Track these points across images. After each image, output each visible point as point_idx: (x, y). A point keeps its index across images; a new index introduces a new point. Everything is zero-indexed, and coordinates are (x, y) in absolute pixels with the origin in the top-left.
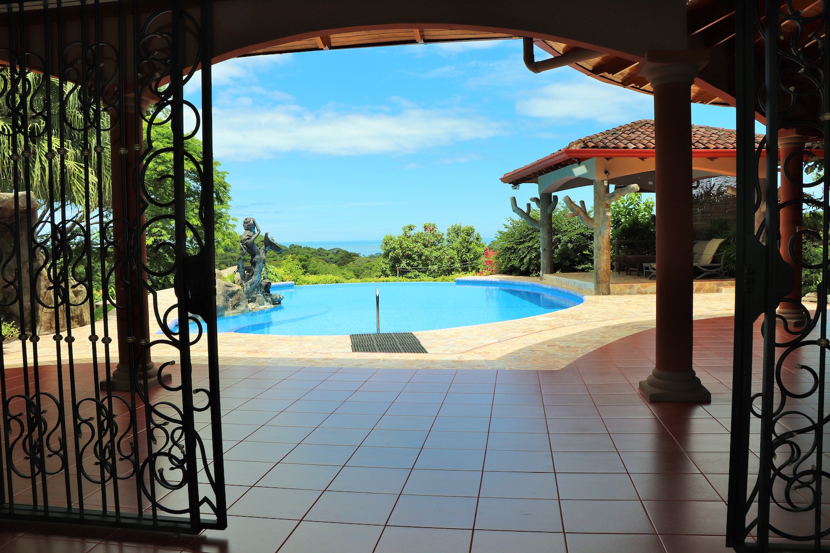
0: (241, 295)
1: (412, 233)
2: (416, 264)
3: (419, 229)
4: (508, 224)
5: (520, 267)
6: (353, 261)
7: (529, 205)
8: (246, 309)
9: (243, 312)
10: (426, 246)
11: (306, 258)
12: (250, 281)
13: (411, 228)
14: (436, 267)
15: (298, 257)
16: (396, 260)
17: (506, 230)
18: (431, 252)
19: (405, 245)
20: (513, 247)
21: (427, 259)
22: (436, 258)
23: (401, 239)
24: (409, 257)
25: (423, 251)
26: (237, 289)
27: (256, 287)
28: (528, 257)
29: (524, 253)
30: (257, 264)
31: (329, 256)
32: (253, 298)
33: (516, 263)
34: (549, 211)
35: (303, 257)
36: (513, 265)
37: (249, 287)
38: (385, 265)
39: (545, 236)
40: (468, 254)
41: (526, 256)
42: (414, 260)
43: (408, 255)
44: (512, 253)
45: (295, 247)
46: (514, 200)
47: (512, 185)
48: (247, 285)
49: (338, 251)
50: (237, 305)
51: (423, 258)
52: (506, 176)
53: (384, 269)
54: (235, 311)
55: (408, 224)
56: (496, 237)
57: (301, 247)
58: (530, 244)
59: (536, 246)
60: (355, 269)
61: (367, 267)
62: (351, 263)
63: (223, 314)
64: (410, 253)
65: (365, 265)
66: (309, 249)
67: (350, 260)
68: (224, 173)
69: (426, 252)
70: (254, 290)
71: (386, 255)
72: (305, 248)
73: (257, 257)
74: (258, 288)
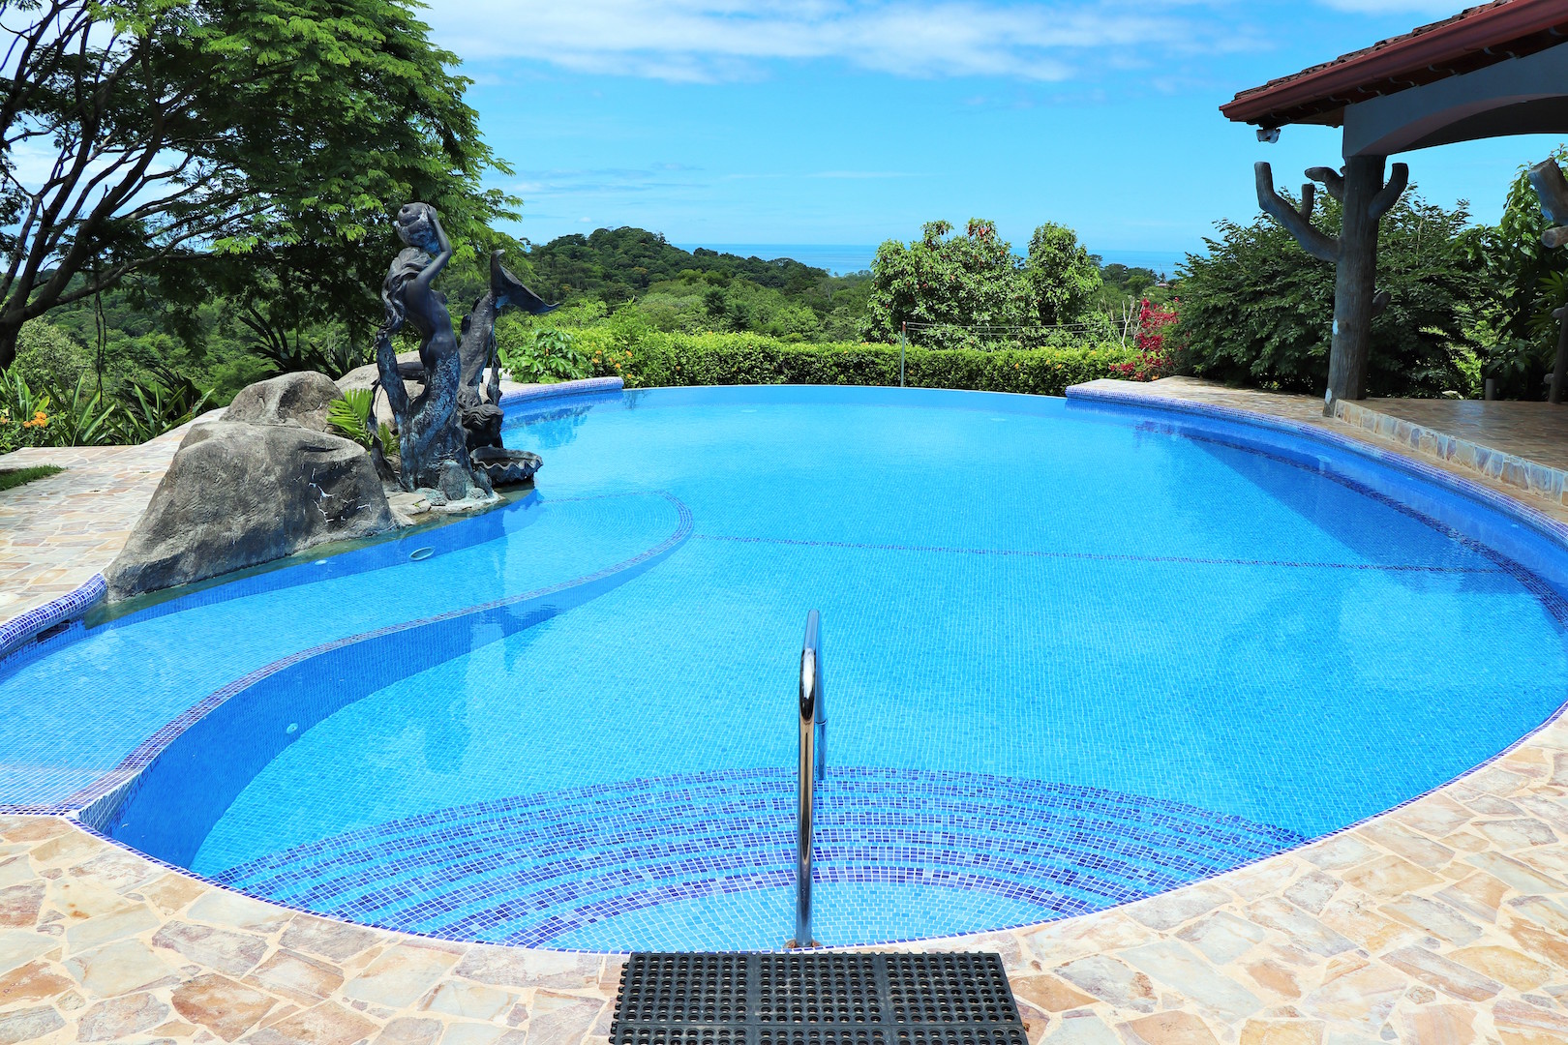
0: (362, 476)
1: (942, 239)
2: (944, 308)
3: (958, 231)
4: (1218, 238)
5: (1249, 364)
6: (815, 284)
7: (1309, 190)
8: (382, 524)
9: (370, 535)
10: (968, 267)
11: (722, 277)
12: (417, 417)
13: (940, 228)
14: (986, 316)
15: (705, 275)
16: (905, 299)
17: (1206, 254)
18: (980, 283)
19: (926, 268)
20: (1231, 303)
21: (971, 296)
22: (989, 297)
23: (919, 253)
24: (930, 293)
25: (964, 280)
26: (349, 456)
27: (440, 437)
28: (1275, 340)
29: (1263, 324)
30: (439, 362)
31: (770, 273)
32: (431, 471)
33: (1240, 354)
34: (1372, 212)
35: (716, 275)
36: (1230, 357)
37: (414, 436)
38: (878, 304)
39: (1354, 288)
40: (1059, 291)
41: (1269, 337)
42: (942, 300)
43: (931, 288)
44: (1228, 323)
45: (705, 254)
46: (1264, 172)
47: (1257, 127)
48: (409, 430)
49: (788, 263)
50: (352, 511)
51: (962, 294)
52: (1245, 98)
53: (879, 318)
54: (343, 534)
55: (937, 219)
56: (1179, 273)
57: (716, 253)
58: (1286, 302)
59: (1302, 308)
60: (818, 301)
61: (841, 299)
62: (811, 289)
63: (287, 550)
64: (935, 285)
65: (838, 293)
66: (731, 257)
67: (808, 282)
68: (459, 81)
69: (969, 281)
70: (431, 445)
71: (885, 283)
72: (724, 256)
73: (440, 338)
74: (444, 441)
